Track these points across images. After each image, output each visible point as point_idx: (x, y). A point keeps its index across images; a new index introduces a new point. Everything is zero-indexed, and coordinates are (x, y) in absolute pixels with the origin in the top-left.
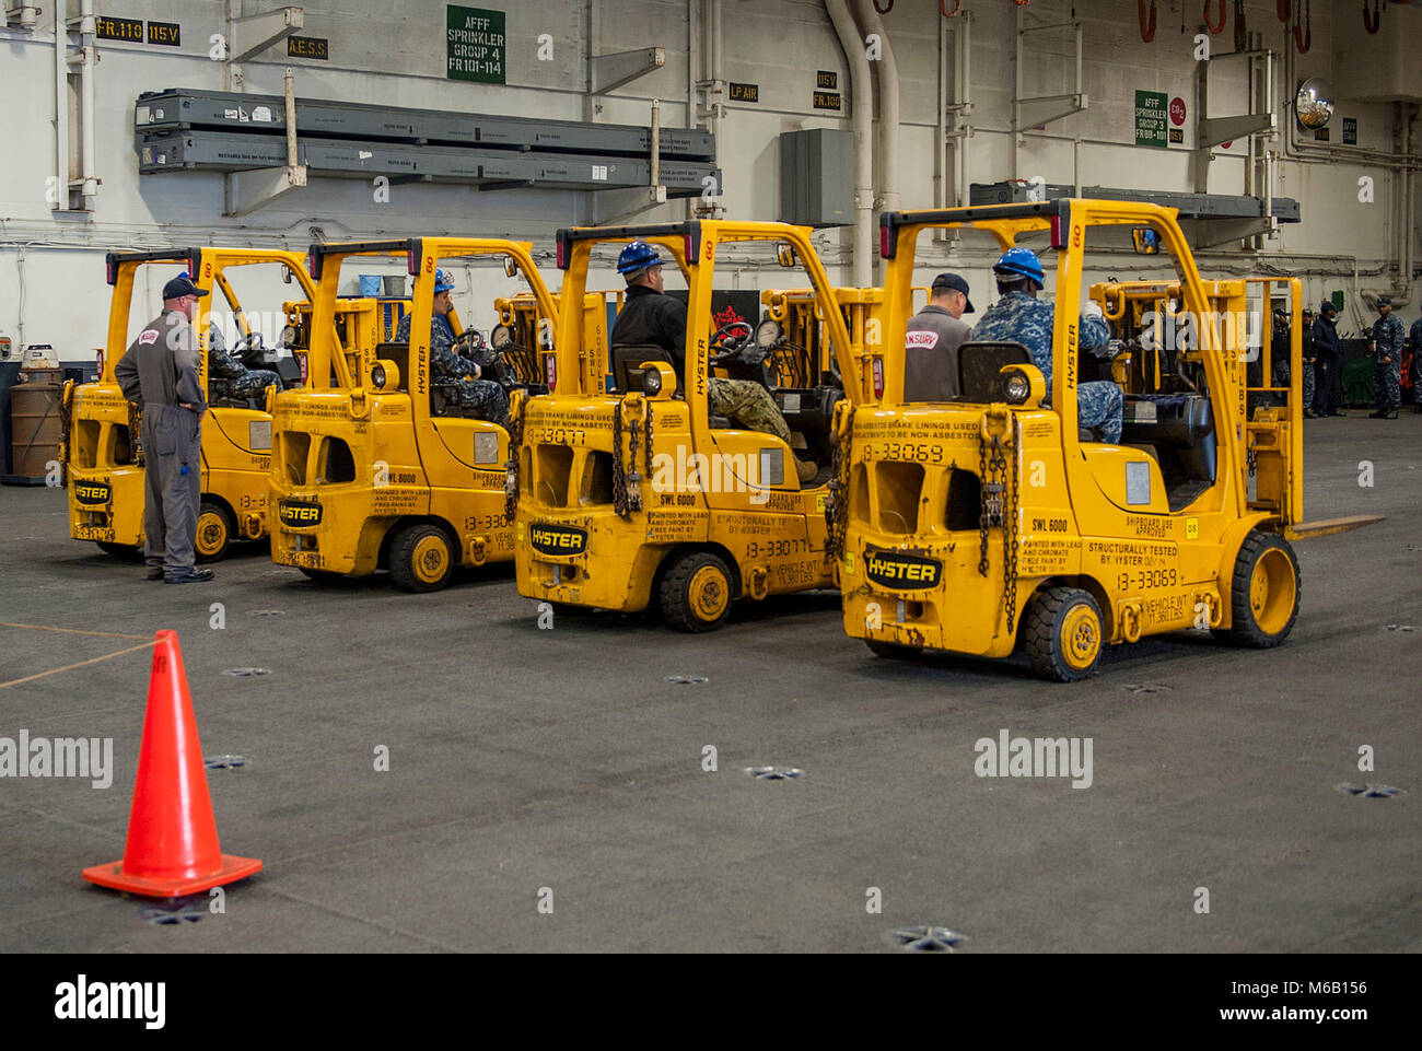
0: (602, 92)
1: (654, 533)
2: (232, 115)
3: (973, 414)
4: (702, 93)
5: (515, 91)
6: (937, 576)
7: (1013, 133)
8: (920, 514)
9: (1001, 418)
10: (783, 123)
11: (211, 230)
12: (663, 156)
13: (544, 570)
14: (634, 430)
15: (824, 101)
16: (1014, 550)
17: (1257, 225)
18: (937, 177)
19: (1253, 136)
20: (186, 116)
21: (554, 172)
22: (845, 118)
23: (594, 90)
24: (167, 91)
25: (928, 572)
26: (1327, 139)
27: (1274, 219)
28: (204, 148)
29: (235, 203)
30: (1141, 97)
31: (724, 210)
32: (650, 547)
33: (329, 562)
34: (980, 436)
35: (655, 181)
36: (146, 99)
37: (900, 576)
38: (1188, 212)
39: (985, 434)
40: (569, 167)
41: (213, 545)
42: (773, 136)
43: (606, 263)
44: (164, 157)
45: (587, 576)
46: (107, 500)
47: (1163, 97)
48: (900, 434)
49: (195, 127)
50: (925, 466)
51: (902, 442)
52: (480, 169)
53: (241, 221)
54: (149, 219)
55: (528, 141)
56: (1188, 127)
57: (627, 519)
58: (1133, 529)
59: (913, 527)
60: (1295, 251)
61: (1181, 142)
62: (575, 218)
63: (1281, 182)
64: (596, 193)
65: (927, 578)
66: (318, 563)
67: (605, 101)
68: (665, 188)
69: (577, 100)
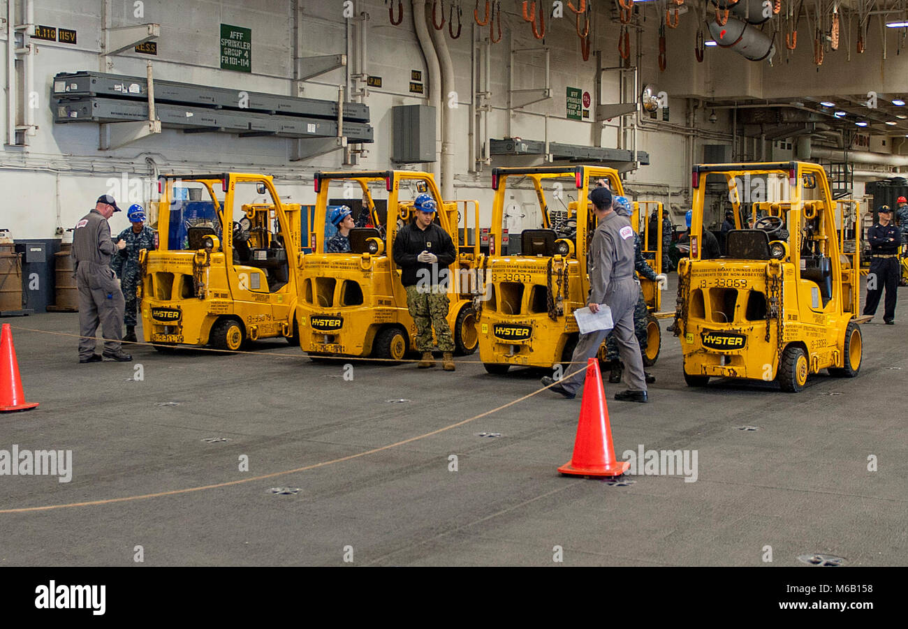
0: (303, 80)
1: (568, 327)
2: (119, 88)
3: (762, 264)
4: (354, 81)
5: (256, 77)
6: (744, 343)
7: (509, 109)
8: (735, 313)
9: (776, 266)
10: (393, 100)
11: (92, 159)
12: (345, 119)
13: (501, 348)
14: (560, 274)
15: (416, 88)
16: (782, 329)
17: (630, 165)
18: (470, 134)
19: (622, 117)
20: (94, 89)
21: (288, 127)
22: (425, 98)
23: (299, 78)
24: (78, 73)
25: (739, 341)
26: (656, 118)
27: (639, 163)
28: (102, 109)
29: (108, 142)
30: (569, 90)
31: (368, 151)
32: (565, 334)
33: (347, 350)
34: (766, 275)
35: (341, 134)
36: (60, 77)
37: (724, 343)
38: (598, 158)
39: (769, 274)
40: (295, 125)
41: (236, 344)
42: (388, 108)
43: (303, 182)
44: (76, 113)
45: (531, 350)
46: (179, 319)
47: (580, 91)
48: (725, 274)
49: (99, 95)
50: (739, 290)
51: (726, 278)
52: (250, 124)
53: (108, 153)
54: (57, 150)
55: (274, 108)
56: (591, 109)
57: (555, 320)
58: (814, 319)
59: (731, 319)
60: (641, 181)
61: (588, 117)
62: (287, 154)
63: (638, 141)
64: (300, 140)
65: (738, 344)
66: (341, 351)
67: (305, 85)
68: (346, 138)
69: (288, 83)
